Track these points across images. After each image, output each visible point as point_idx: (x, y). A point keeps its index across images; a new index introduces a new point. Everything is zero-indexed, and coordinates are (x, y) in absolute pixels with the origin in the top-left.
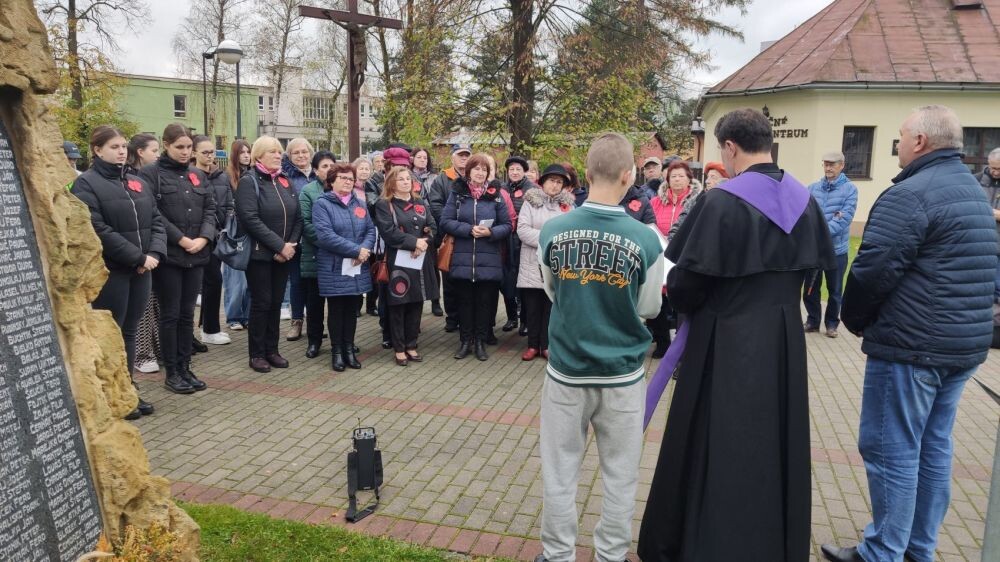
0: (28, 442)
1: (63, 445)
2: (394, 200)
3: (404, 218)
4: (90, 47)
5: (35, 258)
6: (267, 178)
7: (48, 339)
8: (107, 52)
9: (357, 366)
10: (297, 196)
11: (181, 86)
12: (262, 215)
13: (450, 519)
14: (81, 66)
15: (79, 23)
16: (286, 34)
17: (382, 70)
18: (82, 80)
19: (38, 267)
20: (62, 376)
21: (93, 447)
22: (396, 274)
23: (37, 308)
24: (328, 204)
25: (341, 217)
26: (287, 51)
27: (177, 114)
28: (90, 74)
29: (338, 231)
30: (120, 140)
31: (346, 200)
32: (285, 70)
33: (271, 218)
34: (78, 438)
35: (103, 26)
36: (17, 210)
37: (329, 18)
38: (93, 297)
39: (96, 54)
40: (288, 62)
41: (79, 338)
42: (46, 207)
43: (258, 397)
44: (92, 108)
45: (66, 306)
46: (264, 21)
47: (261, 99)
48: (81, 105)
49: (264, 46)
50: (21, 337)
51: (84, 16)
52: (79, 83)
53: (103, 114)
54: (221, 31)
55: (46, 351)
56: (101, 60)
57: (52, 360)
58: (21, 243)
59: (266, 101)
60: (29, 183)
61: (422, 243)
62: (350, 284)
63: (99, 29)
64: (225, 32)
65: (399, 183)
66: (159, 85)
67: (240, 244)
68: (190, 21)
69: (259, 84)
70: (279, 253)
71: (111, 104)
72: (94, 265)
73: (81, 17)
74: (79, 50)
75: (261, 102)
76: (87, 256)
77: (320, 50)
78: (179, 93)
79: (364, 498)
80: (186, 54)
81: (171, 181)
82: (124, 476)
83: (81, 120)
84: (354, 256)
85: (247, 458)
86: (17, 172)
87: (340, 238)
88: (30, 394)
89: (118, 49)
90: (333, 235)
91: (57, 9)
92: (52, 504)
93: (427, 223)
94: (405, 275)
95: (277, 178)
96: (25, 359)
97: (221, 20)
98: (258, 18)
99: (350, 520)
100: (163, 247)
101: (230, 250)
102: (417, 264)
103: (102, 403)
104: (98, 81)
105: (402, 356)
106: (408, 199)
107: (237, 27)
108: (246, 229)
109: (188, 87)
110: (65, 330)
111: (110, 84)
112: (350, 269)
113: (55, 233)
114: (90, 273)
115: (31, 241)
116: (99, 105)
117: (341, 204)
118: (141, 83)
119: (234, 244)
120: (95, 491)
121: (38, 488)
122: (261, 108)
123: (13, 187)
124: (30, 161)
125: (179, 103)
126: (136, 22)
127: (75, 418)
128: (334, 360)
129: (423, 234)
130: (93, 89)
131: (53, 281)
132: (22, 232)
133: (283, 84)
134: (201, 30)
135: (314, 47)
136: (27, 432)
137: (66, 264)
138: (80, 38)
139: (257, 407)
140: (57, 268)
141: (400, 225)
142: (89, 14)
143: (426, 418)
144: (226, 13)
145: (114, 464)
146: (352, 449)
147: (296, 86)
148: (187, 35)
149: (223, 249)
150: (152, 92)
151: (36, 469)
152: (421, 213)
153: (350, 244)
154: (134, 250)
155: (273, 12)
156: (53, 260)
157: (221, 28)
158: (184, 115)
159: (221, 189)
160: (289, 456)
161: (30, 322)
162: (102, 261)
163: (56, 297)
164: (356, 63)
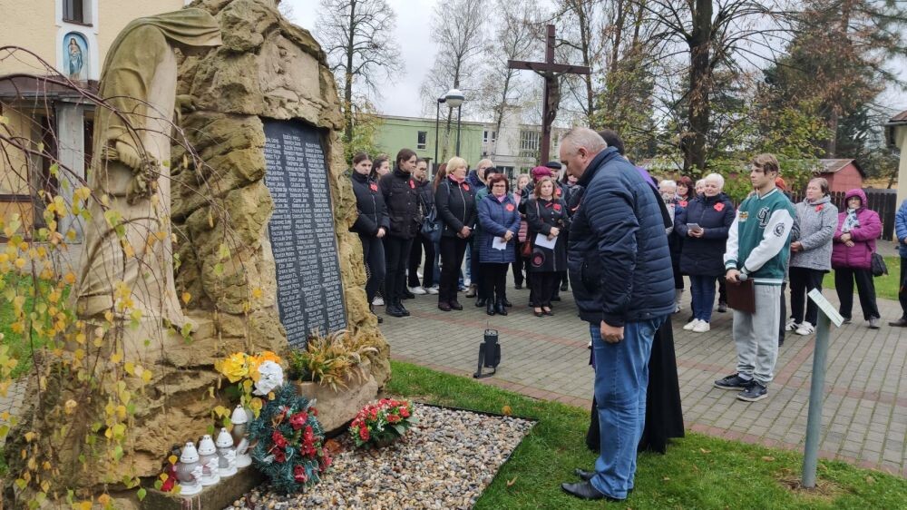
0: (321, 280)
1: (334, 286)
2: (539, 200)
3: (544, 211)
4: (360, 95)
5: (329, 203)
6: (455, 183)
7: (332, 239)
8: (372, 98)
9: (504, 314)
10: (474, 197)
11: (424, 124)
12: (450, 207)
13: (535, 385)
14: (353, 109)
15: (354, 76)
16: (508, 79)
17: (587, 107)
18: (353, 120)
19: (330, 207)
20: (336, 257)
21: (346, 292)
22: (535, 250)
23: (329, 225)
24: (489, 201)
25: (496, 210)
26: (508, 93)
27: (420, 147)
28: (359, 116)
29: (493, 218)
30: (368, 162)
31: (501, 199)
32: (505, 108)
33: (456, 209)
34: (340, 285)
35: (371, 79)
36: (324, 181)
37: (531, 68)
38: (351, 226)
39: (364, 101)
40: (509, 102)
41: (343, 242)
42: (335, 181)
43: (439, 322)
44: (359, 142)
45: (340, 226)
46: (491, 69)
47: (486, 133)
48: (351, 140)
49: (489, 90)
50: (322, 235)
51: (358, 71)
52: (350, 123)
53: (366, 147)
54: (457, 79)
55: (331, 244)
56: (367, 106)
57: (333, 249)
58: (324, 196)
59: (490, 135)
60: (329, 170)
61: (555, 231)
62: (498, 255)
63: (367, 81)
64: (459, 79)
65: (543, 189)
66: (407, 123)
67: (436, 226)
68: (433, 71)
69: (483, 121)
70: (460, 233)
71: (372, 138)
72: (353, 209)
73: (355, 72)
74: (353, 98)
75: (486, 136)
76: (350, 204)
77: (535, 91)
78: (422, 130)
79: (486, 370)
80: (428, 98)
81: (399, 185)
82: (358, 308)
83: (350, 151)
84: (502, 235)
85: (426, 348)
86: (325, 164)
87: (494, 223)
88: (324, 260)
89: (380, 96)
90: (490, 220)
91: (340, 67)
92: (328, 309)
93: (561, 217)
94: (542, 252)
95: (461, 184)
96: (323, 245)
97: (457, 70)
98: (486, 66)
99: (475, 377)
100: (387, 224)
101: (430, 229)
102: (551, 245)
103: (351, 274)
104: (364, 121)
105: (538, 310)
106: (550, 199)
107: (470, 75)
108: (442, 218)
109: (429, 125)
110: (339, 237)
111: (372, 124)
112: (499, 245)
113: (338, 193)
114: (350, 213)
115: (328, 194)
116: (363, 140)
117: (497, 202)
118: (394, 122)
119: (432, 226)
120: (346, 312)
121: (323, 300)
122: (486, 141)
123: (323, 171)
124: (330, 160)
125: (422, 138)
126: (395, 75)
127: (340, 277)
128: (488, 308)
129: (557, 225)
130: (360, 127)
131: (336, 214)
132: (325, 191)
133: (503, 120)
134: (442, 79)
135: (531, 89)
136: (321, 275)
137: (341, 207)
138: (353, 89)
139: (438, 327)
140: (337, 208)
141: (542, 216)
142: (361, 70)
143: (542, 342)
144: (462, 64)
145: (354, 302)
146: (483, 341)
147: (512, 121)
148: (430, 83)
149: (426, 230)
150: (402, 129)
151: (323, 292)
152: (557, 209)
153: (500, 226)
154: (373, 225)
155: (499, 61)
156: (336, 204)
157: (457, 76)
158: (423, 147)
159: (428, 192)
160: (450, 350)
161: (326, 230)
162: (356, 208)
163: (336, 222)
164: (550, 103)
